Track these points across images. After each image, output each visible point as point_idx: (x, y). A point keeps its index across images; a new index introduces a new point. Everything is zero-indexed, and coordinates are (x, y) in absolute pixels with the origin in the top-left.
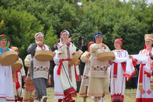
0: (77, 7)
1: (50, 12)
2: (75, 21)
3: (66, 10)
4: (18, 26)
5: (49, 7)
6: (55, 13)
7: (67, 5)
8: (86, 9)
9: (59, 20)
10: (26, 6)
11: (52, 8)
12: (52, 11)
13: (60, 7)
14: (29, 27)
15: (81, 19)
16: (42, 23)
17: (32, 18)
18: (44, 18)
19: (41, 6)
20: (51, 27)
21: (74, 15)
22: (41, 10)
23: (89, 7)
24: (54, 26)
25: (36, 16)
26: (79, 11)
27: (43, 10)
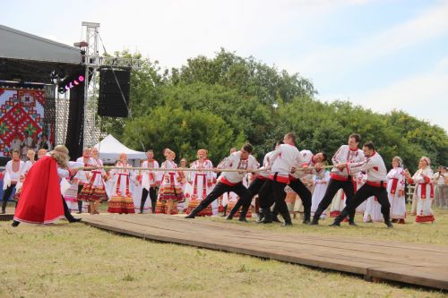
0: (273, 108)
1: (241, 115)
2: (270, 125)
3: (260, 113)
4: (203, 129)
5: (239, 109)
6: (247, 115)
7: (260, 108)
8: (282, 111)
9: (251, 124)
10: (214, 108)
11: (243, 110)
12: (243, 113)
13: (252, 109)
14: (216, 132)
15: (277, 123)
16: (231, 127)
17: (220, 120)
18: (234, 122)
19: (231, 109)
20: (242, 132)
21: (268, 118)
22: (230, 113)
23: (285, 110)
24: (245, 131)
25: (225, 119)
26: (274, 113)
27: (233, 112)
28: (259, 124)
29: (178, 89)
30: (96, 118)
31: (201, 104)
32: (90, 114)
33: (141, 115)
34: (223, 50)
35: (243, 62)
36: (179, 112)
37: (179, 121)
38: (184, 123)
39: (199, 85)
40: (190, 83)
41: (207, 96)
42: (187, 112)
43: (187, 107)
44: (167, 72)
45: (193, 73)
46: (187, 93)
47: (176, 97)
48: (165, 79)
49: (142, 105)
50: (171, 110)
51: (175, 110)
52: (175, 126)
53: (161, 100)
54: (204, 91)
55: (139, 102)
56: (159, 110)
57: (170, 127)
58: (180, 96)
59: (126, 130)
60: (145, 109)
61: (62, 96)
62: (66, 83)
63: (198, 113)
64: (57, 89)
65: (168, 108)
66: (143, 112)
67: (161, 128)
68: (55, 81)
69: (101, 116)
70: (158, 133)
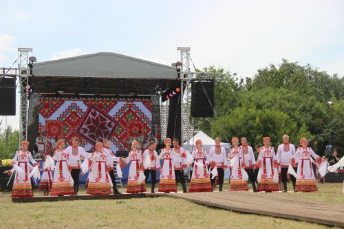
28: (318, 117)
29: (251, 93)
30: (191, 119)
31: (270, 104)
32: (185, 115)
33: (224, 115)
34: (285, 61)
35: (302, 69)
36: (253, 111)
37: (253, 118)
38: (257, 119)
39: (268, 89)
40: (261, 88)
41: (274, 98)
42: (260, 111)
43: (259, 107)
44: (242, 81)
45: (263, 81)
46: (258, 96)
47: (250, 100)
48: (241, 86)
49: (224, 107)
50: (247, 110)
51: (250, 110)
52: (251, 122)
53: (239, 102)
54: (272, 94)
55: (222, 104)
56: (237, 110)
57: (247, 123)
58: (253, 99)
59: (213, 127)
60: (227, 110)
61: (164, 103)
62: (167, 94)
63: (268, 111)
64: (160, 98)
65: (244, 109)
66: (225, 112)
67: (239, 125)
68: (159, 92)
69: (194, 117)
70: (237, 128)
